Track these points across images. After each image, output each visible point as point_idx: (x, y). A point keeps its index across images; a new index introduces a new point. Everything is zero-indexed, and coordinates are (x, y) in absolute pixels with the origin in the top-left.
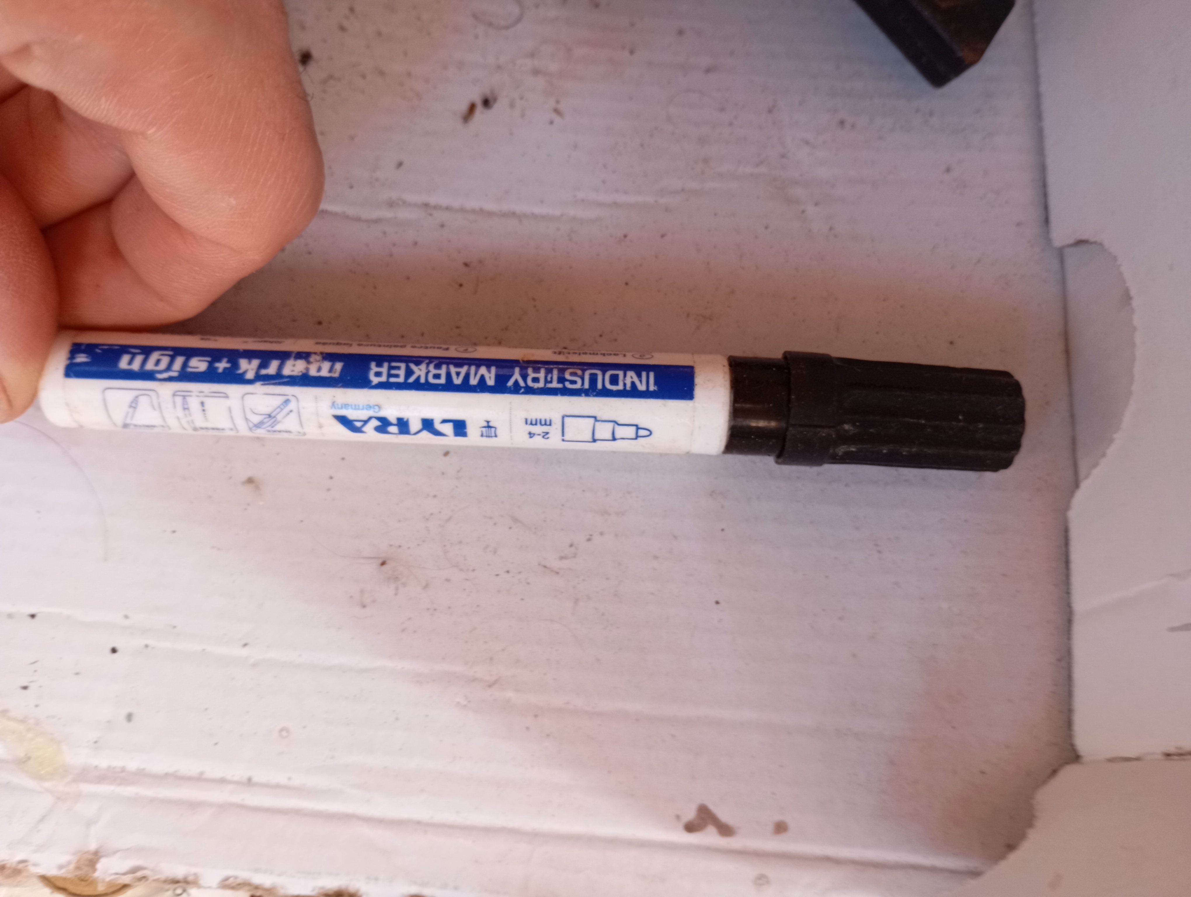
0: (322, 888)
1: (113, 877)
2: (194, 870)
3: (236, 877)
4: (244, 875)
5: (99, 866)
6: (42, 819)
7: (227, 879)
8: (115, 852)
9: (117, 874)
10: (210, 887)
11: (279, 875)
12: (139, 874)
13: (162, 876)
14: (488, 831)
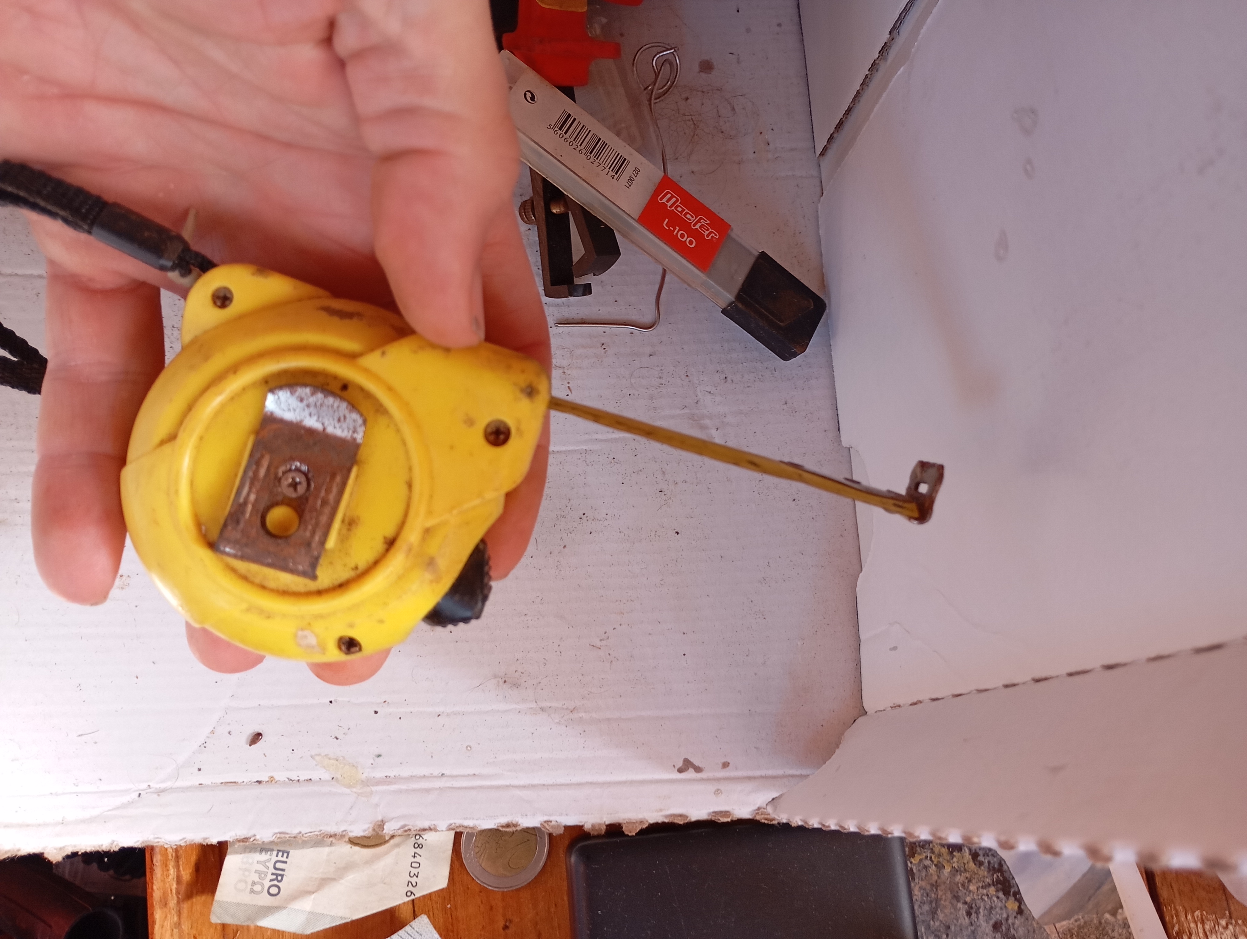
0: (500, 823)
1: (393, 832)
2: (433, 823)
3: (455, 823)
4: (459, 822)
5: (385, 827)
6: (351, 808)
7: (451, 825)
8: (392, 819)
9: (394, 830)
10: (442, 831)
11: (477, 820)
12: (406, 828)
13: (418, 829)
14: (579, 785)
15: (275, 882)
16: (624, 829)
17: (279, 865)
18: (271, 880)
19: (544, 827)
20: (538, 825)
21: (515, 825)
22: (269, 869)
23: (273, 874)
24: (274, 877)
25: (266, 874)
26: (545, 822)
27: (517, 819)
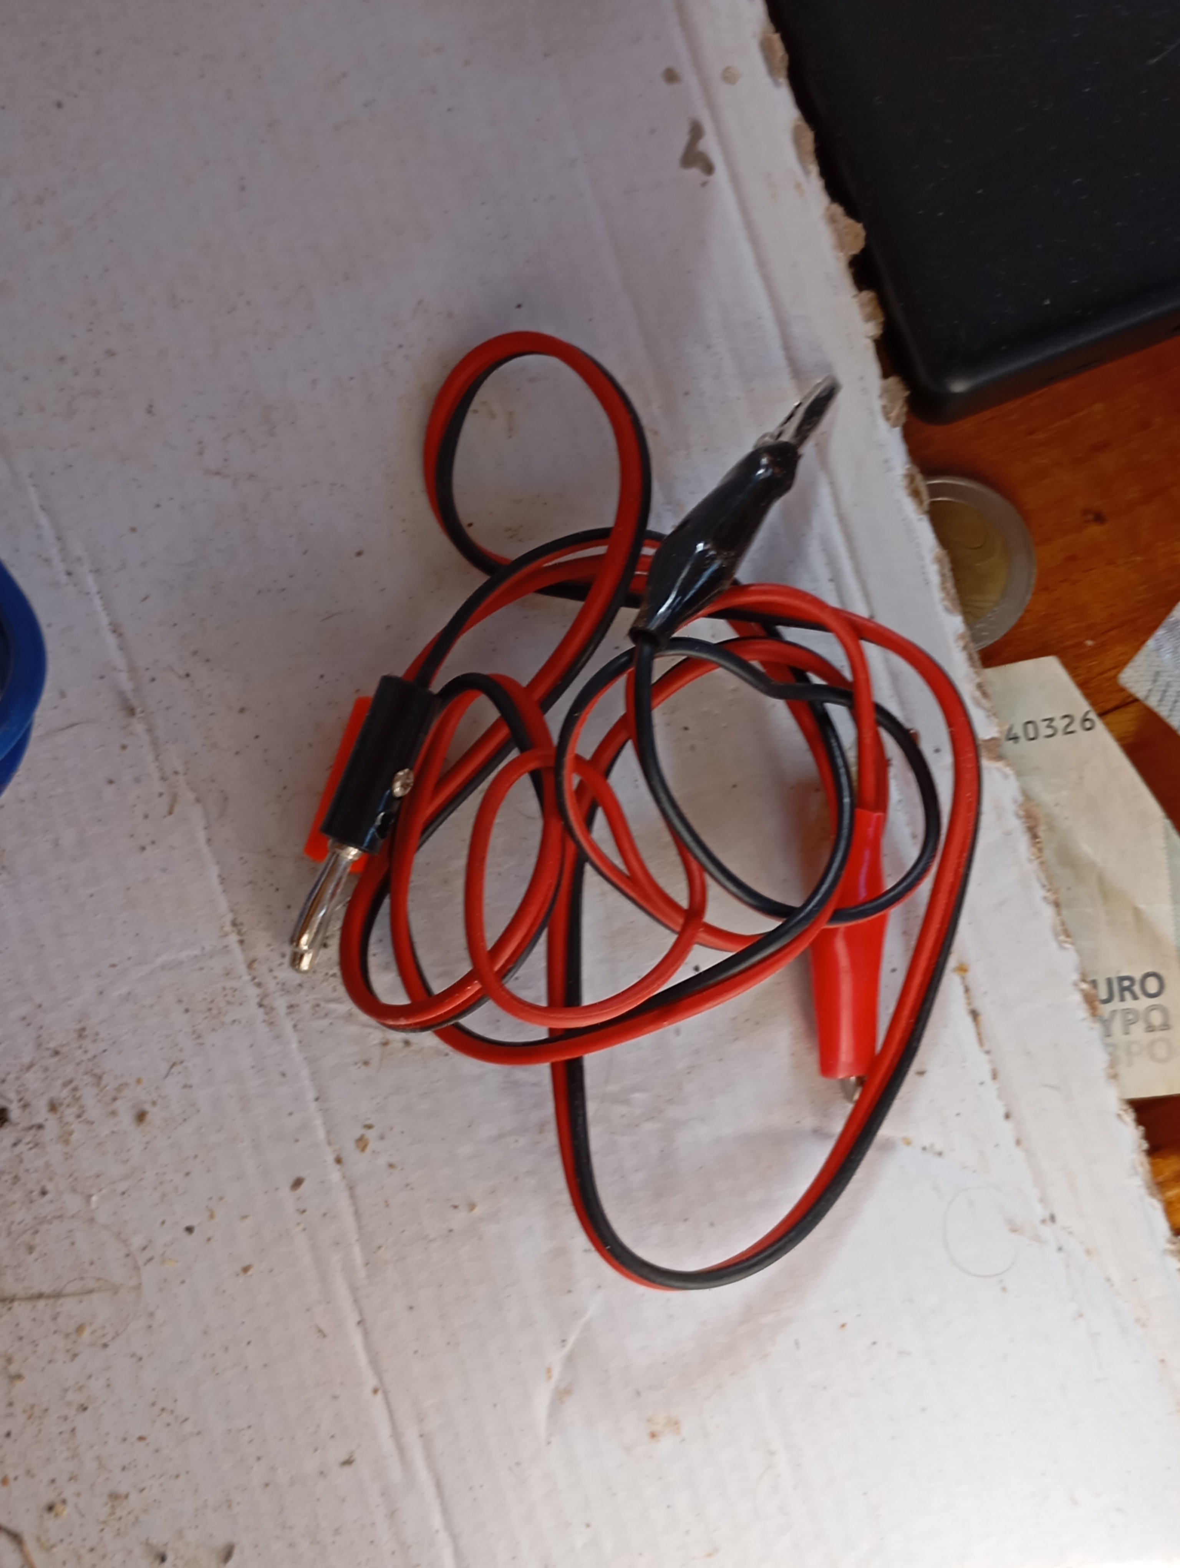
15: (1137, 988)
16: (856, 251)
17: (1103, 994)
18: (1135, 998)
19: (898, 417)
20: (897, 432)
21: (911, 478)
22: (1114, 1009)
23: (1122, 999)
24: (1127, 994)
25: (1127, 1011)
26: (888, 419)
27: (899, 478)
